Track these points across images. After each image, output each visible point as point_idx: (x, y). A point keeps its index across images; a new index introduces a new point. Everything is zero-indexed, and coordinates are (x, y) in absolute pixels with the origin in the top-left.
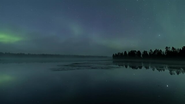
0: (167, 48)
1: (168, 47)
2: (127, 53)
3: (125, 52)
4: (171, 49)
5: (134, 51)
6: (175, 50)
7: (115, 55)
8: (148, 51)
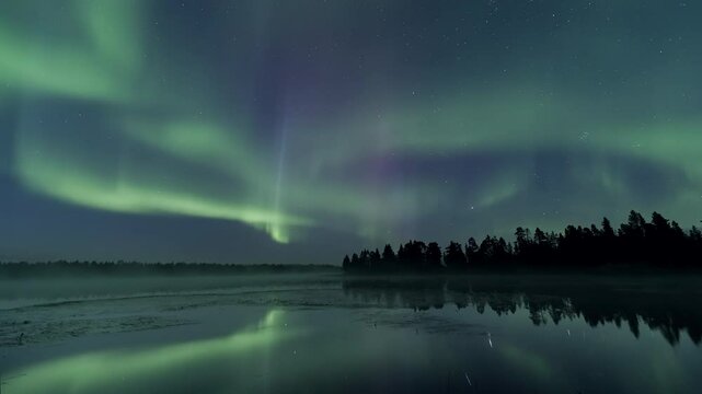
0: (519, 230)
1: (524, 228)
2: (396, 252)
3: (388, 248)
4: (532, 236)
5: (418, 245)
6: (544, 238)
7: (351, 258)
8: (464, 244)
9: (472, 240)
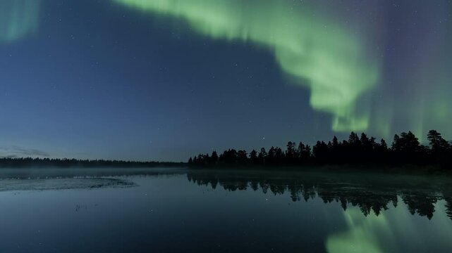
0: (290, 143)
1: (292, 142)
2: (219, 156)
3: (214, 154)
4: (297, 147)
5: (233, 151)
6: (304, 148)
7: (193, 159)
8: (258, 152)
9: (263, 149)
